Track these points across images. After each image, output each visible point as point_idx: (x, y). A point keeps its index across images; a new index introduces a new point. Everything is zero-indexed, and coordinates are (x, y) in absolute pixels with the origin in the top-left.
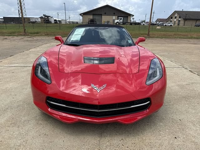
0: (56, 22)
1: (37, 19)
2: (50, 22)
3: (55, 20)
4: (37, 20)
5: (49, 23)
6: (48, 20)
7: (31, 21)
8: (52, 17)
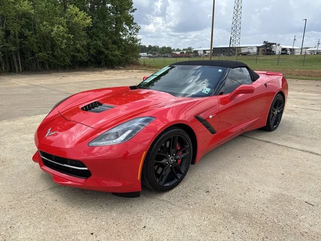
0: (284, 52)
1: (252, 48)
2: (273, 53)
3: (284, 49)
4: (251, 51)
5: (270, 54)
6: (270, 50)
7: (242, 52)
8: (279, 45)
